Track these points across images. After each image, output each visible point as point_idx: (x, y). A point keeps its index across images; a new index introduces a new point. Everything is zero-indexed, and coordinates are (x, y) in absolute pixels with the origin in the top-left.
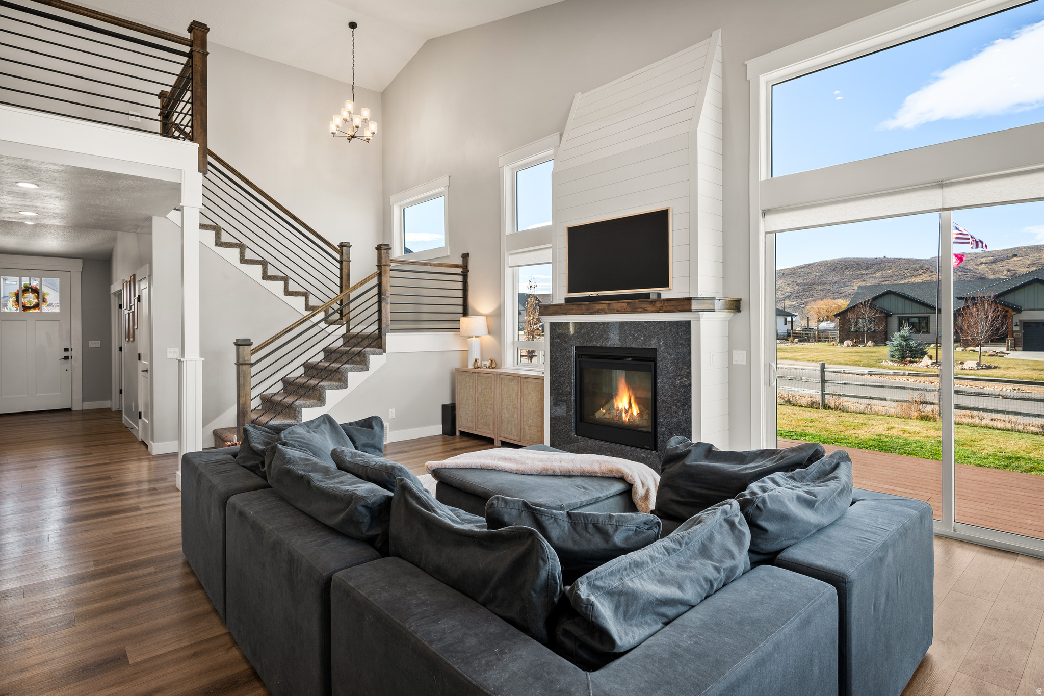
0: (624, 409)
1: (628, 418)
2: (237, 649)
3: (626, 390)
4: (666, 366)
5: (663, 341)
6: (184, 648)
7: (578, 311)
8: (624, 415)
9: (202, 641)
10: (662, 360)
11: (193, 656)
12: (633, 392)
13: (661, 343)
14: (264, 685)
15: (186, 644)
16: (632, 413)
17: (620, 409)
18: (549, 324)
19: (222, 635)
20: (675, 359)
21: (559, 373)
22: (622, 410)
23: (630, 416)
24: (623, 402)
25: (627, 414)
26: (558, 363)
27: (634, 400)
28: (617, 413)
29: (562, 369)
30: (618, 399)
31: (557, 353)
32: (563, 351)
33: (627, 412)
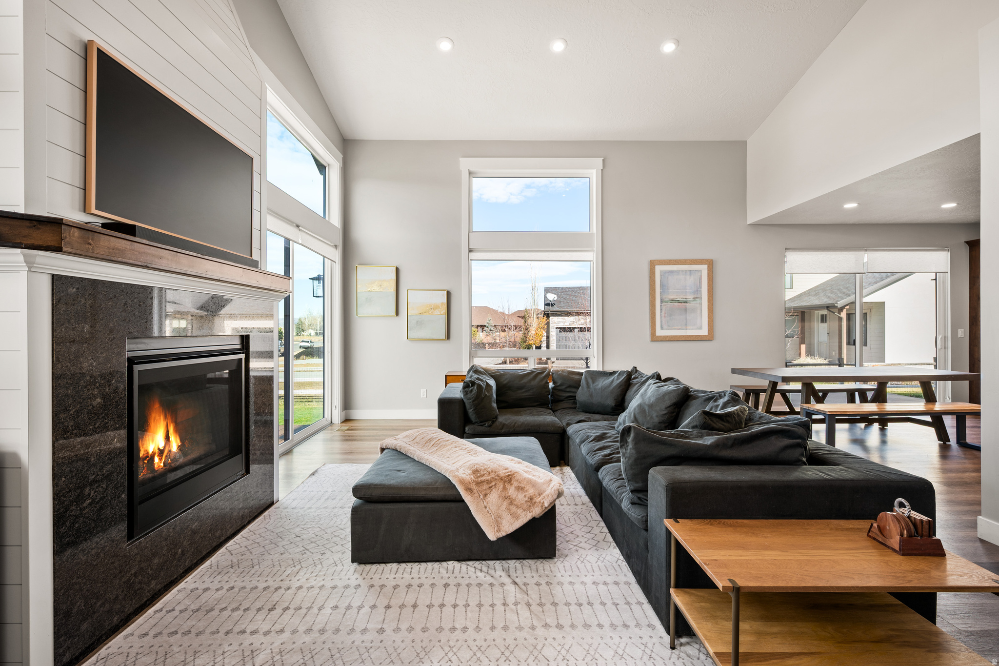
0: (157, 451)
1: (163, 460)
3: (162, 418)
8: (156, 459)
12: (172, 418)
16: (170, 451)
17: (150, 452)
18: (50, 279)
21: (89, 412)
22: (153, 454)
23: (166, 456)
24: (154, 442)
25: (162, 456)
26: (86, 387)
27: (174, 429)
28: (144, 463)
29: (99, 400)
30: (147, 438)
31: (82, 359)
32: (102, 353)
33: (161, 452)
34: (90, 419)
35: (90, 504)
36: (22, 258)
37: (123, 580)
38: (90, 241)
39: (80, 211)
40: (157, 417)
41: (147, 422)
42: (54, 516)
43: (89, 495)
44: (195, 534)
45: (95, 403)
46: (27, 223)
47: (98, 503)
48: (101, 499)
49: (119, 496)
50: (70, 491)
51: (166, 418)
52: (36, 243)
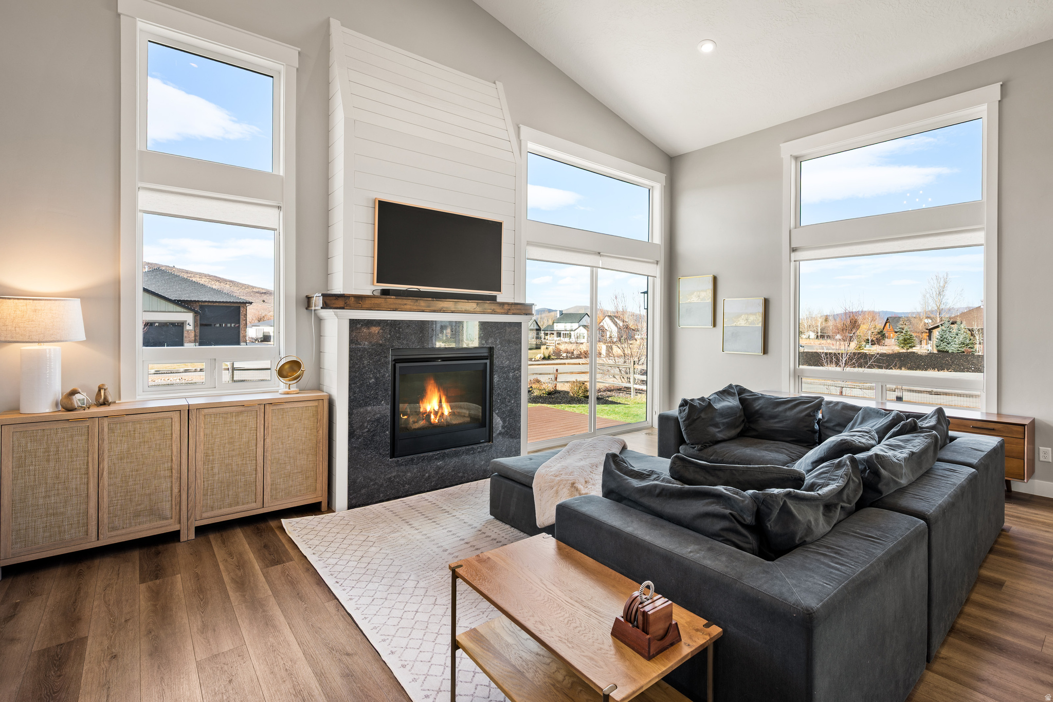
0: (433, 411)
1: (438, 419)
2: (940, 653)
3: (436, 390)
4: (501, 362)
5: (499, 340)
6: (985, 694)
7: (415, 308)
8: (432, 417)
9: (960, 684)
10: (498, 357)
11: (983, 680)
12: (444, 392)
13: (498, 342)
14: (955, 622)
15: (978, 694)
16: (443, 414)
17: (428, 411)
18: (348, 321)
19: (937, 673)
20: (509, 355)
21: (367, 386)
22: (430, 412)
23: (440, 416)
24: (431, 404)
25: (437, 415)
26: (366, 373)
27: (445, 400)
28: (423, 416)
29: (373, 380)
30: (426, 401)
31: (364, 359)
32: (375, 356)
33: (436, 413)
34: (368, 389)
35: (367, 431)
36: (333, 313)
37: (387, 477)
38: (360, 302)
39: (371, 285)
40: (433, 389)
41: (425, 390)
42: (349, 432)
43: (367, 427)
44: (440, 469)
45: (371, 382)
46: (334, 298)
47: (372, 432)
48: (374, 431)
49: (385, 432)
50: (357, 422)
51: (439, 391)
52: (338, 306)
